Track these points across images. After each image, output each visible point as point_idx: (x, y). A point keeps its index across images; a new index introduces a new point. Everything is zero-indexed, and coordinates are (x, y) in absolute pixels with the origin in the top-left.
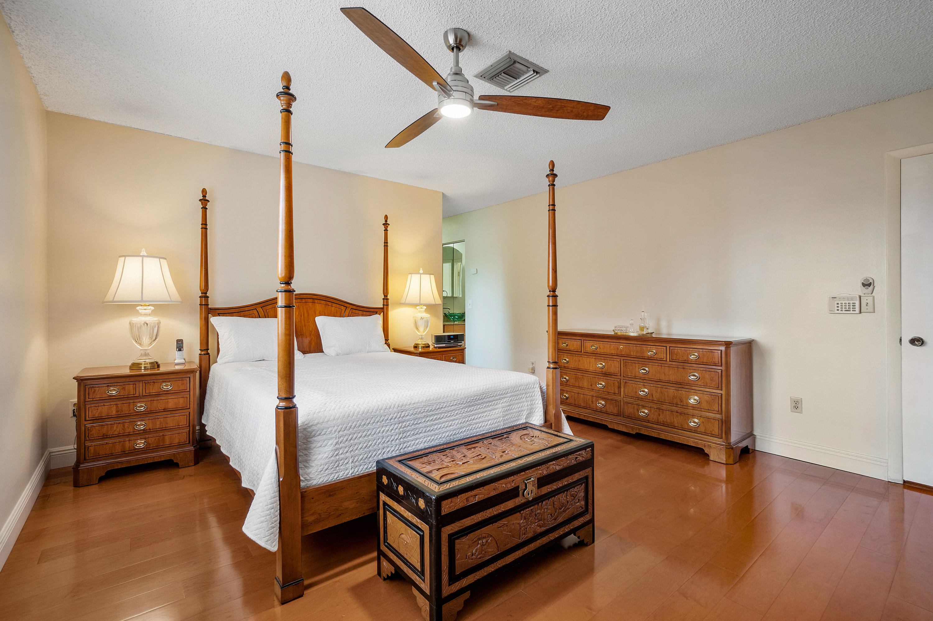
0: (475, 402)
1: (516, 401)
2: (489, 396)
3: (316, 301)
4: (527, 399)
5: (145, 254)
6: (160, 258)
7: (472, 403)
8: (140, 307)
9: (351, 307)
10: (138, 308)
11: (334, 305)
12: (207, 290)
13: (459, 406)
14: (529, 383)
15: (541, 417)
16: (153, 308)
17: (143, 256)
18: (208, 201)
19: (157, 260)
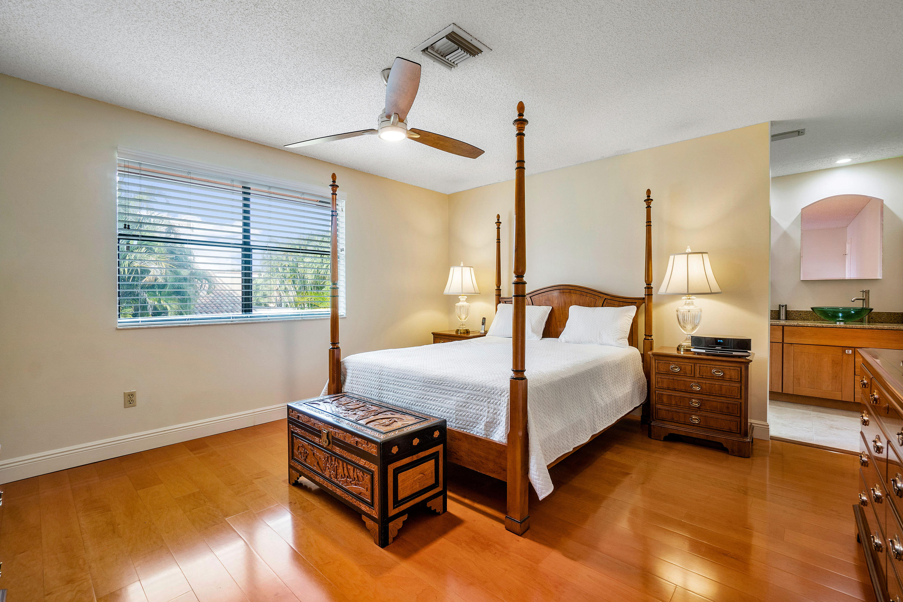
0: (432, 385)
1: (475, 401)
2: (446, 385)
3: (572, 291)
4: (489, 404)
5: (463, 265)
6: (470, 267)
7: (429, 385)
8: (461, 297)
9: (605, 297)
10: (459, 297)
11: (589, 295)
12: (500, 285)
13: (418, 383)
14: (496, 387)
15: (503, 433)
16: (466, 297)
17: (462, 267)
18: (501, 223)
19: (469, 268)
